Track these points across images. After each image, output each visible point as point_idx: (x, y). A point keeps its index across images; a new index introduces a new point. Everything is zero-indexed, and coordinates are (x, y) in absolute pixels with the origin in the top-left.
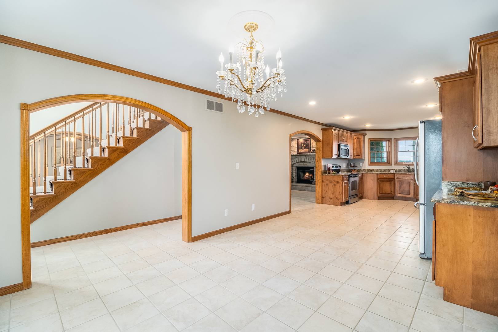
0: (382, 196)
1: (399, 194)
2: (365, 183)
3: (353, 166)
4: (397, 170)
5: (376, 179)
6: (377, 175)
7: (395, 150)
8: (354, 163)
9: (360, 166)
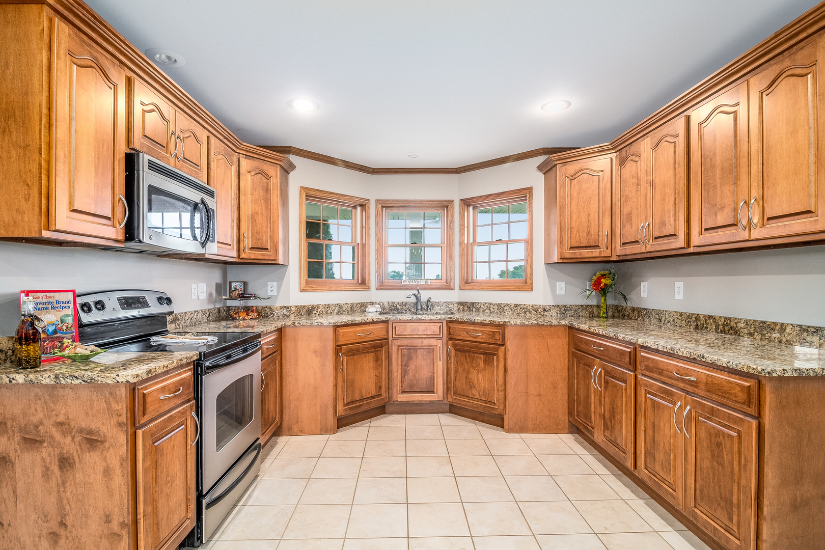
0: (352, 412)
1: (403, 392)
2: (288, 367)
3: (242, 296)
4: (386, 305)
5: (330, 346)
6: (335, 331)
7: (379, 241)
8: (245, 284)
9: (269, 294)
